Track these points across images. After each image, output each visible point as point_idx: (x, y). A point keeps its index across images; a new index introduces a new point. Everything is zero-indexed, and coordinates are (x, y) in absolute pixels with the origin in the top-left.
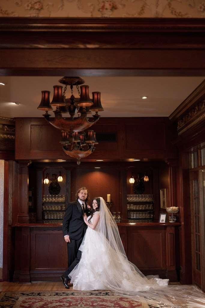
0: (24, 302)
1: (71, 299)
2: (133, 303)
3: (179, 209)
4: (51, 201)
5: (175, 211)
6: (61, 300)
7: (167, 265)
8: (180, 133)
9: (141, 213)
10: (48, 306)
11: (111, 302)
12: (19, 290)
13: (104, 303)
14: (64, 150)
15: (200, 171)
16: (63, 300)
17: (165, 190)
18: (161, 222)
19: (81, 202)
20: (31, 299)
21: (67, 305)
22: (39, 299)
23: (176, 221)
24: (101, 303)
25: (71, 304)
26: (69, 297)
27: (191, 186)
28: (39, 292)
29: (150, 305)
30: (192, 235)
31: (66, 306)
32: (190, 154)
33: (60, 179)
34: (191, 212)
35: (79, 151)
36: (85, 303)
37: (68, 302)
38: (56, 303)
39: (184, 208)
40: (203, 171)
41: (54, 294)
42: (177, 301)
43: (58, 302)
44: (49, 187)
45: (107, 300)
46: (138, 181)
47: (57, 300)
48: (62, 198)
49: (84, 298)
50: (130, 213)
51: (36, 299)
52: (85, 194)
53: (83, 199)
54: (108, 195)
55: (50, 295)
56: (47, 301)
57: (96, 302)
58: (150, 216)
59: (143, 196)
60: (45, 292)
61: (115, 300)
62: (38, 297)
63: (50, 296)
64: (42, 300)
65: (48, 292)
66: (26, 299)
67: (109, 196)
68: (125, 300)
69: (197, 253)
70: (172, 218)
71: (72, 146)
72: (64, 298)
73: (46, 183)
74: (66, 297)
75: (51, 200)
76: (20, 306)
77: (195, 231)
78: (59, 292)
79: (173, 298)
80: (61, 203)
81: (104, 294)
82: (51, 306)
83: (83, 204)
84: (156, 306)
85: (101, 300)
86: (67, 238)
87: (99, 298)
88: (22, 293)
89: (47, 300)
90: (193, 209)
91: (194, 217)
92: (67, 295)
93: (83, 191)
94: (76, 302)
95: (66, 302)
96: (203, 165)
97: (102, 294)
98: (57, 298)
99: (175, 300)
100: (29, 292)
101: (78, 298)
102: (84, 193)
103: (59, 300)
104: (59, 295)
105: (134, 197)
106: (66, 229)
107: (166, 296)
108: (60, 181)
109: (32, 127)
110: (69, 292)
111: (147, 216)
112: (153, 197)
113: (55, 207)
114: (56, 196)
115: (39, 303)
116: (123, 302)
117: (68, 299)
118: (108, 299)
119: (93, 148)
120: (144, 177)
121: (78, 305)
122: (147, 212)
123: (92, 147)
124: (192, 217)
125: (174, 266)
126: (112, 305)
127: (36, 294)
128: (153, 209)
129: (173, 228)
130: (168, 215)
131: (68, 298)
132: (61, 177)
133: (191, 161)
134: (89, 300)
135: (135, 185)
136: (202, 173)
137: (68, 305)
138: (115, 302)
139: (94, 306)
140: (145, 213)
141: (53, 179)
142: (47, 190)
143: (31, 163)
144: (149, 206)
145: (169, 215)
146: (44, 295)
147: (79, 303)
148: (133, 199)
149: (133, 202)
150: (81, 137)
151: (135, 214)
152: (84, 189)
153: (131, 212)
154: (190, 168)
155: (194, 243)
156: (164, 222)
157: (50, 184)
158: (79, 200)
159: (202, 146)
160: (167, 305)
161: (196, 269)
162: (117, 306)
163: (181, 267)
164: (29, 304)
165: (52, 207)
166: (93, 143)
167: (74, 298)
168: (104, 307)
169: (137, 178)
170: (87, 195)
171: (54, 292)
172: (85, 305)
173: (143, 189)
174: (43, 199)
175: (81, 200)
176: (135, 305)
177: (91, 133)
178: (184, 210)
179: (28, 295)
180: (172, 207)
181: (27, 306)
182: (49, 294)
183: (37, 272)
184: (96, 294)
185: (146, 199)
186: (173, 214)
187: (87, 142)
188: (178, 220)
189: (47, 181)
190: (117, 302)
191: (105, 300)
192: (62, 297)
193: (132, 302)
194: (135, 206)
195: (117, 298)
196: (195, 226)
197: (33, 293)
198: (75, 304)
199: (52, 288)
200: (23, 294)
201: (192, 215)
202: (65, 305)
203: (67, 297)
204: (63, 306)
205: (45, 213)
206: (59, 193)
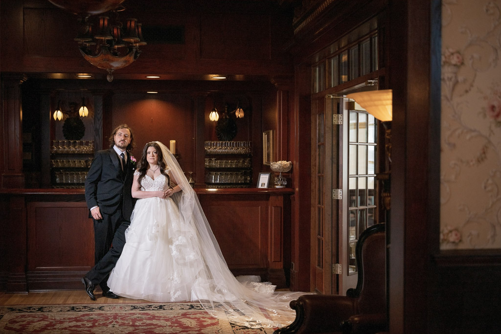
0: (13, 322)
1: (96, 317)
2: (205, 321)
3: (292, 164)
4: (67, 151)
5: (285, 168)
6: (80, 317)
7: (269, 260)
8: (297, 29)
9: (229, 173)
10: (55, 327)
11: (167, 320)
12: (5, 304)
13: (154, 322)
14: (84, 54)
15: (327, 97)
16: (83, 318)
17: (271, 132)
18: (260, 187)
19: (119, 151)
20: (26, 317)
21: (89, 326)
22: (40, 316)
23: (287, 186)
24: (148, 322)
25: (96, 324)
26: (95, 312)
27: (313, 125)
28: (42, 306)
29: (233, 323)
30: (312, 209)
31: (86, 327)
32: (312, 68)
33: (84, 112)
34: (312, 170)
35: (110, 57)
36: (120, 321)
37: (91, 321)
38: (70, 322)
39: (300, 163)
40: (332, 97)
41: (68, 309)
42: (279, 316)
43: (74, 321)
44: (63, 127)
45: (161, 317)
46: (226, 118)
47: (73, 318)
48: (87, 145)
49: (120, 315)
50: (210, 173)
51: (34, 317)
52: (125, 136)
53: (123, 146)
54: (171, 141)
55: (61, 311)
56: (55, 319)
57: (141, 320)
58: (246, 179)
59: (233, 143)
60: (51, 305)
61: (174, 317)
62: (39, 313)
63: (61, 313)
64: (44, 318)
65: (58, 305)
66: (17, 317)
67: (174, 143)
68: (191, 316)
69: (319, 240)
70: (279, 180)
71: (98, 47)
72: (84, 315)
73: (57, 118)
74: (89, 313)
75: (67, 149)
76: (4, 328)
77: (317, 203)
78: (76, 305)
79: (273, 313)
80: (85, 154)
81: (156, 307)
82: (60, 328)
83: (122, 154)
84: (243, 325)
85: (149, 316)
86: (95, 211)
87: (147, 314)
88: (10, 308)
89: (53, 318)
90: (315, 166)
91: (317, 177)
92: (91, 309)
93: (123, 131)
94: (105, 320)
95: (88, 321)
96: (332, 87)
97: (153, 308)
98: (73, 315)
99: (276, 315)
100: (23, 306)
101: (109, 315)
102: (123, 134)
103: (75, 318)
104: (77, 310)
105: (218, 145)
106: (91, 196)
107: (262, 309)
108: (83, 116)
109: (25, 11)
110: (94, 305)
111: (240, 179)
112: (251, 146)
113: (75, 162)
114: (77, 141)
115: (39, 322)
116: (188, 319)
117: (91, 317)
118: (161, 315)
119: (136, 52)
120: (236, 109)
121: (107, 325)
122: (240, 173)
123: (134, 50)
124: (313, 179)
125: (281, 261)
126: (168, 325)
127: (35, 309)
128: (251, 167)
129: (281, 198)
130: (273, 175)
131: (92, 315)
132: (85, 108)
133: (315, 81)
134: (129, 318)
135: (220, 124)
136: (331, 101)
137: (90, 324)
138: (173, 319)
139: (137, 326)
140: (236, 174)
141: (70, 111)
142: (60, 130)
143: (25, 79)
144: (244, 162)
145: (276, 176)
146: (49, 311)
147: (111, 323)
148: (215, 148)
149: (215, 155)
150: (115, 31)
151: (218, 175)
152: (123, 127)
153: (212, 173)
154: (312, 92)
155: (315, 222)
156: (266, 187)
157: (65, 121)
158: (115, 148)
159: (332, 52)
160: (261, 322)
161: (317, 267)
162: (176, 325)
163: (292, 263)
164: (20, 325)
165: (69, 162)
166: (136, 42)
167: (102, 314)
168: (153, 327)
169: (224, 112)
170: (129, 139)
171: (69, 305)
172: (120, 325)
173: (234, 132)
174: (53, 148)
175: (119, 147)
176: (208, 323)
177: (133, 24)
178: (300, 166)
179: (22, 310)
180: (280, 162)
181: (17, 327)
182: (60, 309)
183: (39, 273)
184: (142, 308)
185: (238, 149)
186: (282, 173)
187: (125, 40)
188: (290, 185)
189: (59, 115)
190: (176, 320)
191: (157, 317)
192: (81, 313)
193: (203, 319)
194: (219, 161)
195: (178, 314)
196: (317, 193)
197: (31, 307)
198: (103, 324)
199: (65, 301)
200: (12, 310)
201: (313, 175)
202: (85, 325)
203: (91, 312)
204: (81, 327)
205: (57, 173)
206: (81, 137)
